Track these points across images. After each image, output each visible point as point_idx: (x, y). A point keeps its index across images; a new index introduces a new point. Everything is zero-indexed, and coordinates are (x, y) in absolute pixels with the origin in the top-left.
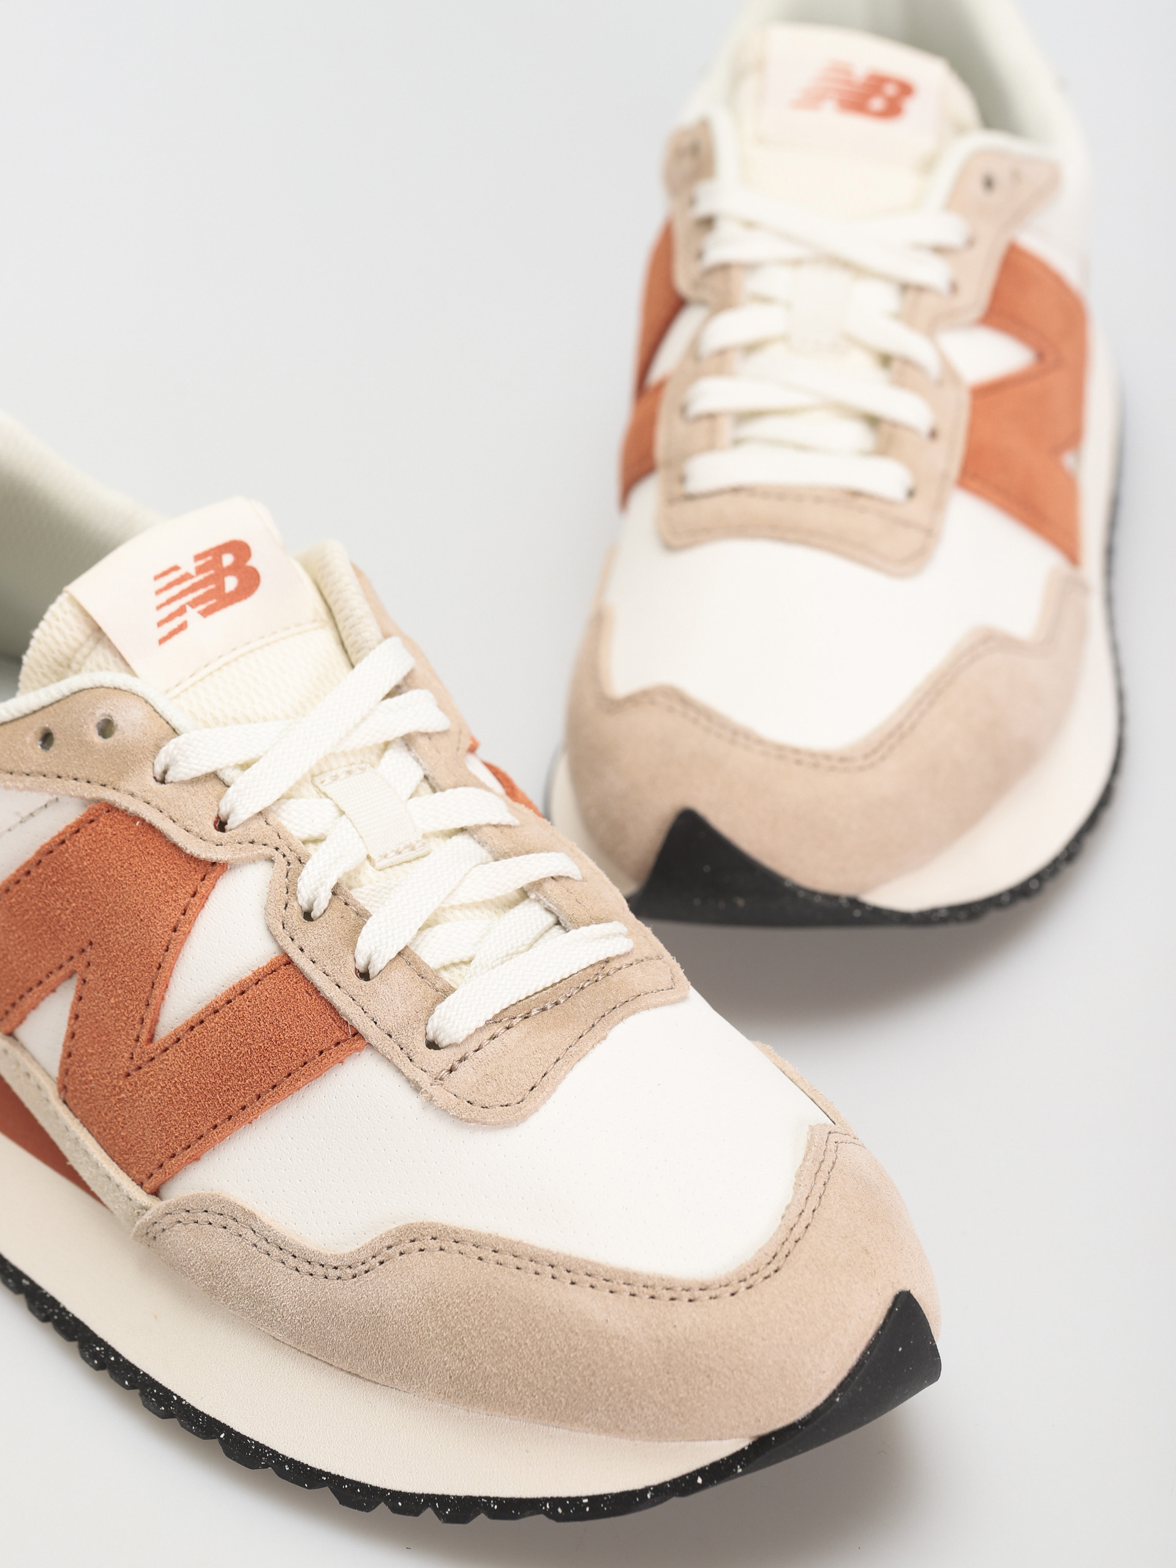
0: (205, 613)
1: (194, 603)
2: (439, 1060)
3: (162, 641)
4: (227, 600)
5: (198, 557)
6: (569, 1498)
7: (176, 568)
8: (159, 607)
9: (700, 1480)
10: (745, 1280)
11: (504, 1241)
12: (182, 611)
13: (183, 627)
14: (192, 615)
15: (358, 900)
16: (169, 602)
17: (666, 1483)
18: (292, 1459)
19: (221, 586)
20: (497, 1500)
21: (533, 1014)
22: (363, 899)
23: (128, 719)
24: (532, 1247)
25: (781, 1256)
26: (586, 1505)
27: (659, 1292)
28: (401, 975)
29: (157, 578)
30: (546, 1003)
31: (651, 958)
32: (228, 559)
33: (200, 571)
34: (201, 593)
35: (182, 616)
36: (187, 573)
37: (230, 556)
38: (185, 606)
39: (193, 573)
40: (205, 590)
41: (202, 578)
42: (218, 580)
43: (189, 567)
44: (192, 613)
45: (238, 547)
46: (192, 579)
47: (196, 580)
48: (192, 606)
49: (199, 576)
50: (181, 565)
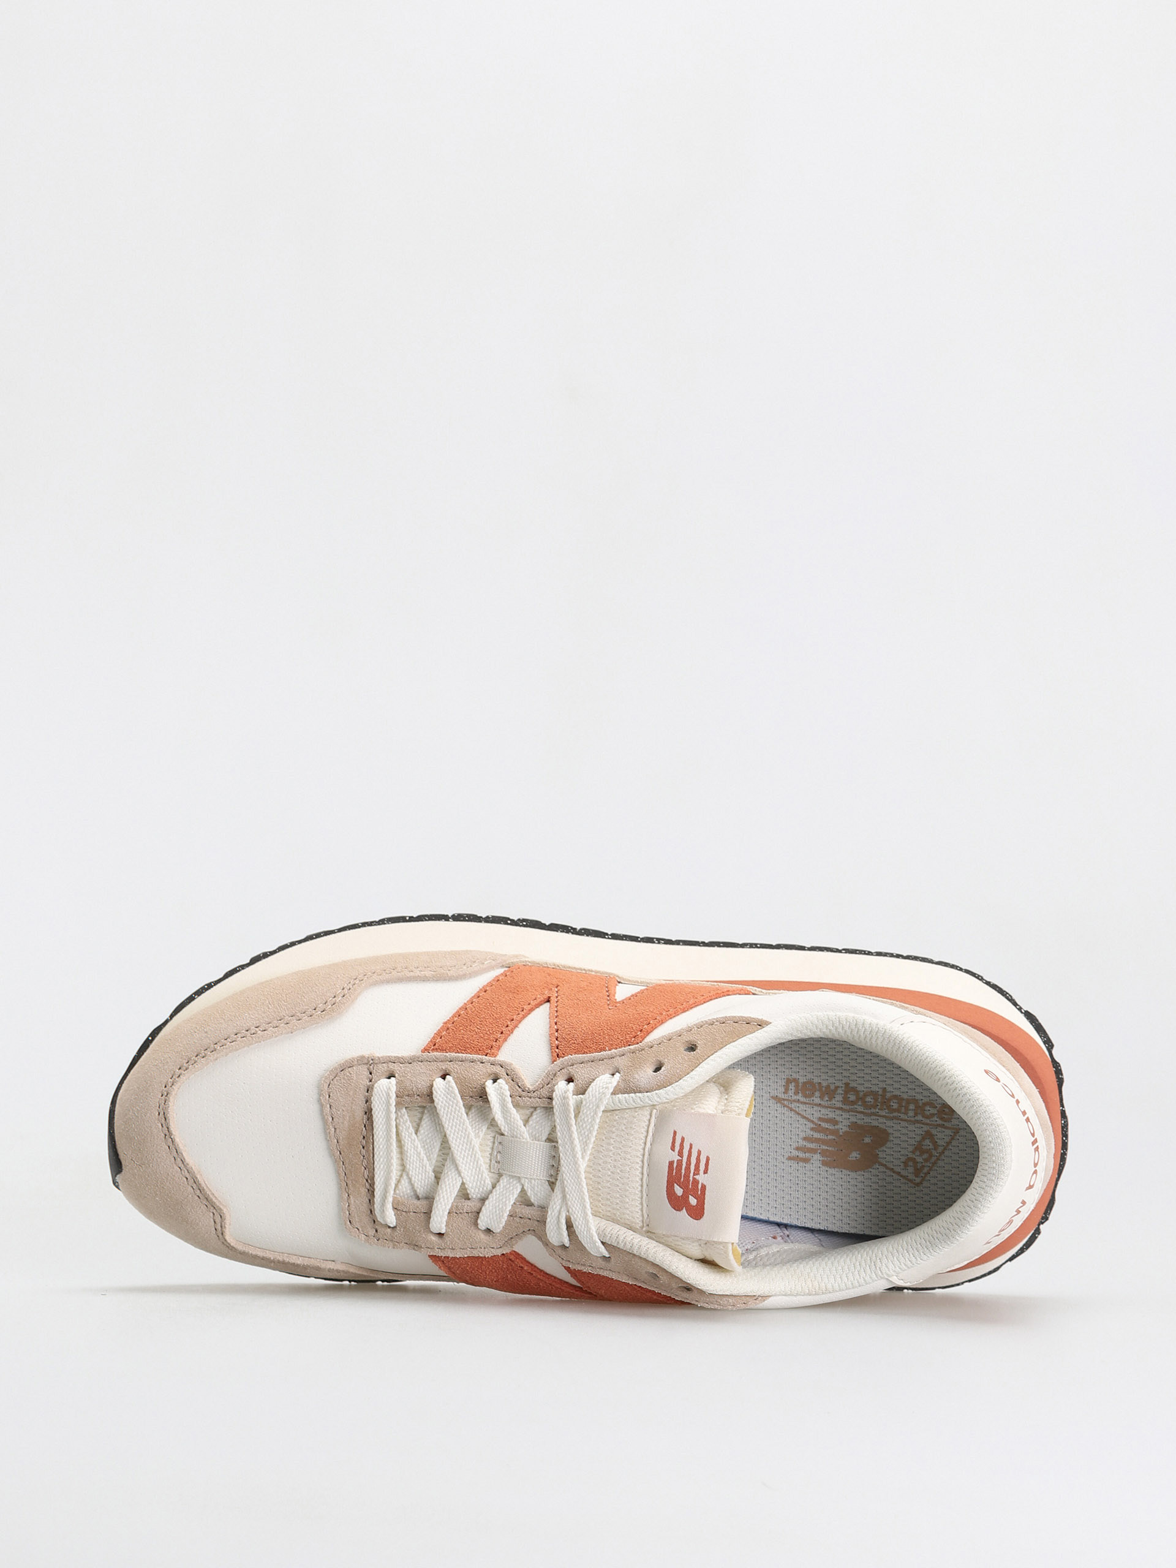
0: (671, 1163)
1: (680, 1162)
3: (674, 1130)
5: (704, 1187)
12: (680, 1154)
13: (673, 1149)
19: (680, 1184)
30: (366, 1142)
31: (376, 1231)
32: (693, 1201)
33: (696, 1182)
34: (683, 1171)
35: (679, 1152)
36: (698, 1174)
37: (695, 1204)
38: (682, 1158)
39: (697, 1177)
40: (683, 1174)
41: (691, 1179)
42: (684, 1186)
43: (701, 1178)
44: (676, 1158)
45: (697, 1213)
46: (694, 1173)
47: (692, 1174)
48: (680, 1160)
49: (694, 1179)
50: (706, 1175)
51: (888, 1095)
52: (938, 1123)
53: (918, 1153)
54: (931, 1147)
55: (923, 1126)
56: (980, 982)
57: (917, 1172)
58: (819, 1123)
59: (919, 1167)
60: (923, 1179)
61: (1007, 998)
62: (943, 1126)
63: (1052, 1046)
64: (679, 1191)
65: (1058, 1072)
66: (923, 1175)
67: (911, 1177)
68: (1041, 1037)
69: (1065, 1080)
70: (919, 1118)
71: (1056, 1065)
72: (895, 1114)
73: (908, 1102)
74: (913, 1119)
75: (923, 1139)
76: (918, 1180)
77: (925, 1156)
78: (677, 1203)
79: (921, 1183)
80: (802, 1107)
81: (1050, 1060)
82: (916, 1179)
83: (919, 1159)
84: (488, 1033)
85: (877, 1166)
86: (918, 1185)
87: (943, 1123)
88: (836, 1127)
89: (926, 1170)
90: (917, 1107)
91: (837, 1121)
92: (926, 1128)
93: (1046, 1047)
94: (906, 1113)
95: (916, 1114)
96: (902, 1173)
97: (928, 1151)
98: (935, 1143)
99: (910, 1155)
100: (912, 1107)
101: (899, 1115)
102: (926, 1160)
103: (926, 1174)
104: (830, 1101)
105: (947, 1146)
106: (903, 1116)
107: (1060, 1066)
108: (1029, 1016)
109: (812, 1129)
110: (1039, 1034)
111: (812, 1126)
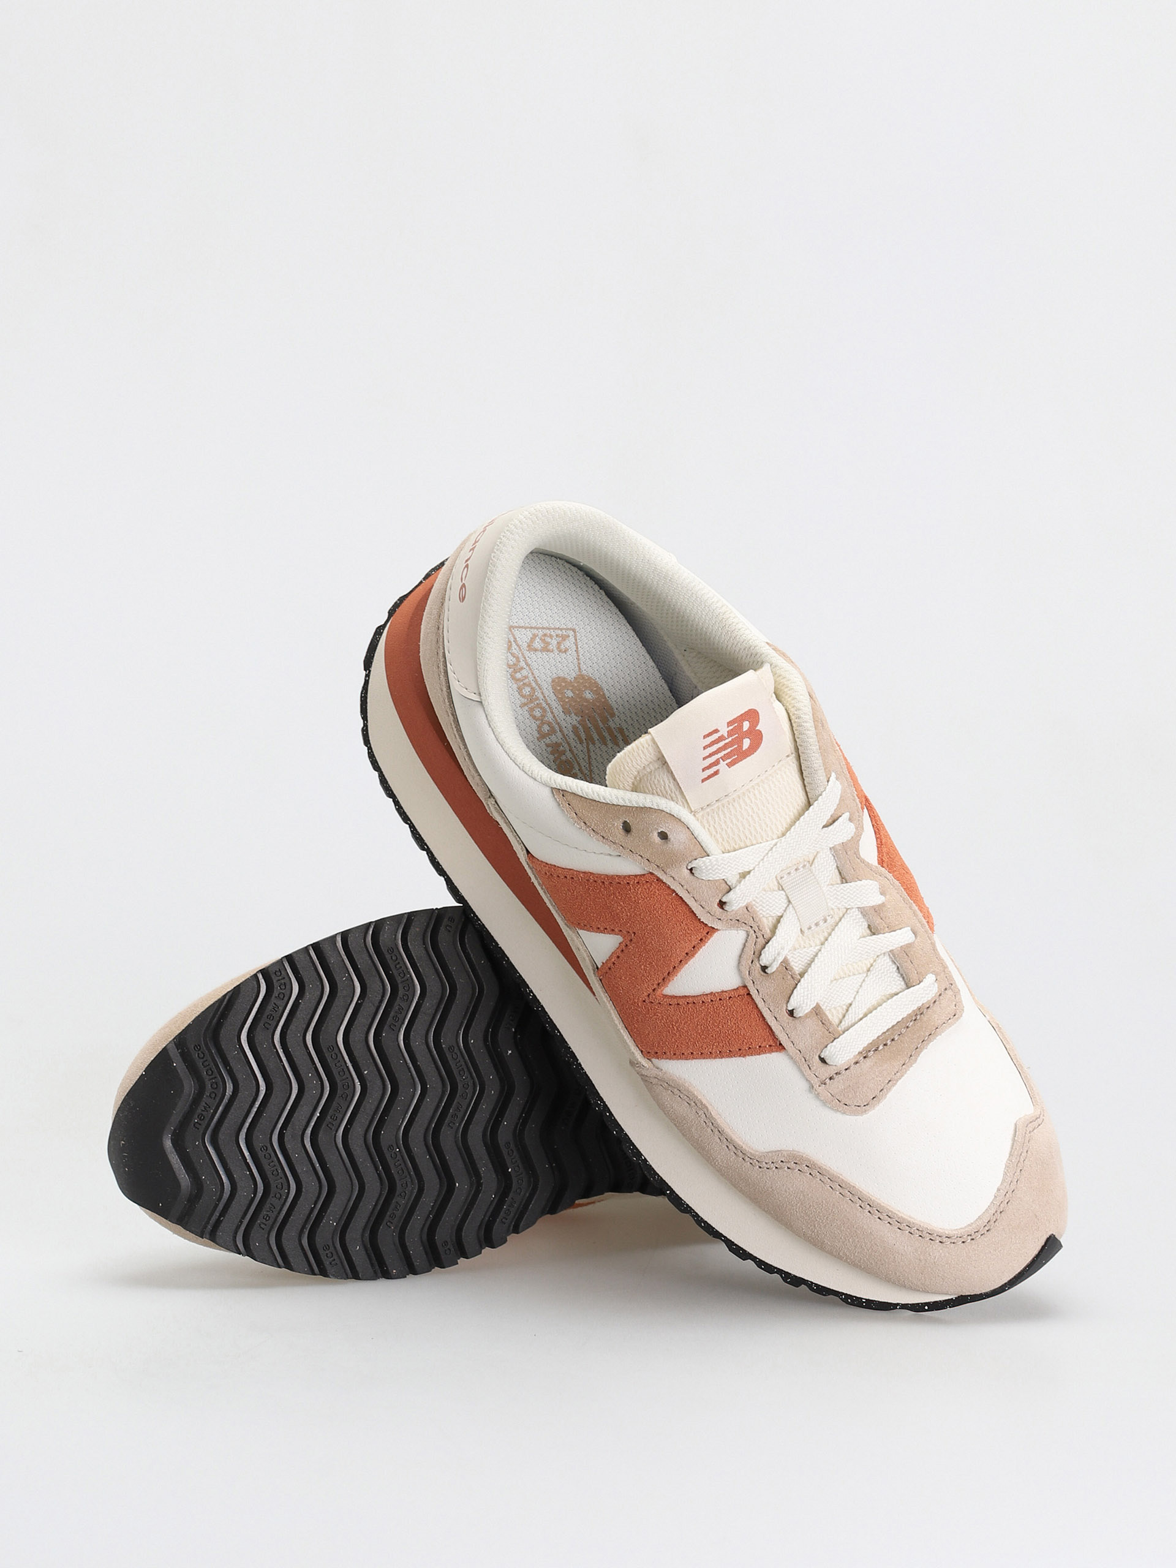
0: (729, 765)
1: (723, 758)
2: (824, 1072)
3: (703, 781)
4: (744, 755)
5: (729, 724)
6: (855, 1297)
7: (716, 731)
8: (704, 759)
9: (926, 1308)
10: (971, 1235)
11: (846, 1183)
12: (717, 763)
13: (716, 773)
14: (723, 765)
15: (794, 967)
16: (710, 755)
17: (908, 1304)
18: (706, 1222)
19: (741, 747)
20: (816, 1285)
21: (879, 1049)
22: (796, 967)
23: (677, 837)
24: (861, 1192)
25: (992, 1222)
26: (864, 1302)
27: (924, 1234)
28: (812, 1024)
29: (705, 737)
30: (887, 1040)
31: (946, 989)
32: (746, 725)
33: (730, 734)
34: (729, 750)
35: (716, 765)
36: (722, 735)
37: (747, 722)
38: (718, 759)
39: (726, 735)
40: (731, 749)
41: (730, 739)
42: (739, 741)
43: (724, 731)
44: (723, 764)
45: (752, 715)
46: (724, 740)
47: (727, 741)
48: (722, 760)
49: (729, 737)
50: (719, 729)
51: (524, 701)
52: (516, 647)
53: (550, 647)
54: (538, 639)
55: (527, 657)
56: (369, 724)
57: (565, 638)
58: (584, 741)
59: (561, 639)
60: (567, 629)
61: (366, 693)
62: (515, 641)
63: (379, 628)
64: (746, 743)
65: (396, 606)
66: (564, 631)
67: (572, 639)
68: (378, 641)
69: (398, 598)
70: (522, 664)
71: (391, 613)
72: (534, 685)
73: (517, 680)
74: (527, 668)
75: (536, 650)
76: (571, 633)
77: (548, 639)
78: (757, 738)
79: (571, 629)
80: (583, 763)
81: (392, 618)
82: (571, 635)
83: (554, 642)
84: (728, 1010)
85: (584, 672)
86: (574, 630)
87: (513, 643)
88: (578, 725)
89: (560, 632)
90: (515, 672)
91: (573, 728)
92: (527, 654)
93: (383, 630)
94: (526, 677)
95: (522, 668)
96: (575, 649)
97: (543, 641)
98: (533, 639)
99: (556, 652)
100: (518, 676)
101: (532, 682)
102: (551, 636)
103: (561, 630)
104: (562, 743)
105: (528, 628)
106: (531, 678)
107: (390, 610)
108: (368, 663)
109: (594, 744)
110: (377, 645)
111: (591, 746)
